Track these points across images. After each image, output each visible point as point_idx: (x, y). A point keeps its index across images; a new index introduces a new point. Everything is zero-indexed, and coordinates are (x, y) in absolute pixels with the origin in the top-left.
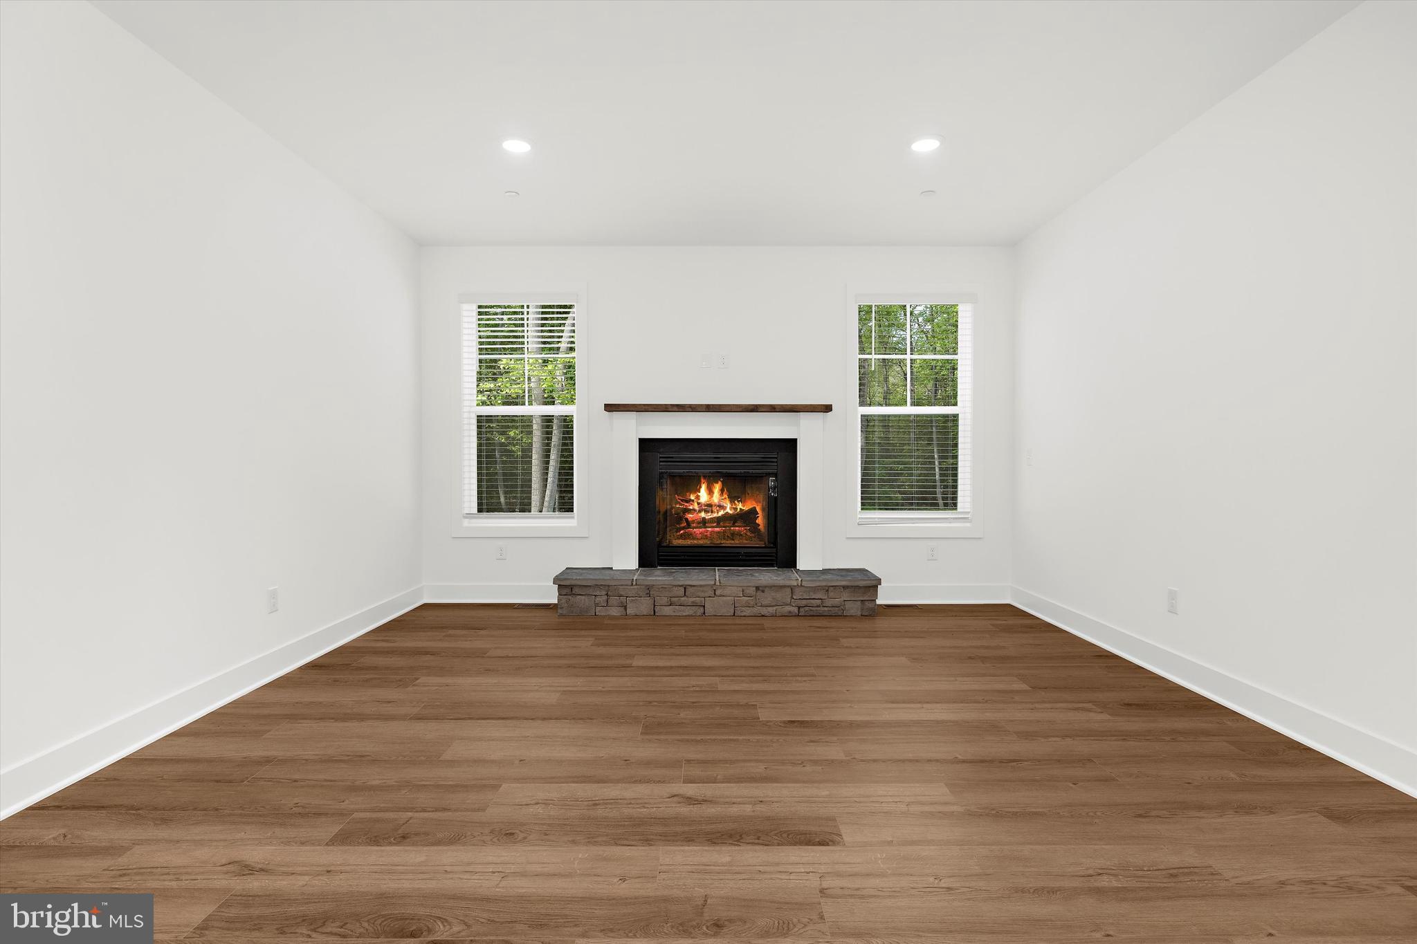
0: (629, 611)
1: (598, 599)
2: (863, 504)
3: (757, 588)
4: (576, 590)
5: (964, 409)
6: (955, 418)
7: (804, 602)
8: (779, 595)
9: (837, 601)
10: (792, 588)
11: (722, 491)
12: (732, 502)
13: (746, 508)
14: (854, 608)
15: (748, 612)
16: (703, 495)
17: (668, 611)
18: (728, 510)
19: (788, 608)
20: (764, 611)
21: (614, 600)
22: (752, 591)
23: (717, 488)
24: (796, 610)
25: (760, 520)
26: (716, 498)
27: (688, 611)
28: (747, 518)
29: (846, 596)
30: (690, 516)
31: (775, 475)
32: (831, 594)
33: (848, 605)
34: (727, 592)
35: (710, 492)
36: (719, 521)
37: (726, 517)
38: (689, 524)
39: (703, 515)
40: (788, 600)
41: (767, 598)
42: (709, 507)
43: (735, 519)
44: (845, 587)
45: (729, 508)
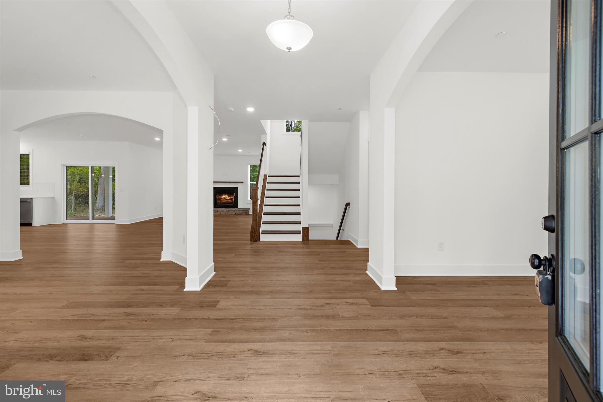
2: (250, 198)
8: (233, 211)
9: (241, 212)
10: (236, 211)
12: (229, 197)
13: (231, 198)
14: (244, 213)
16: (224, 196)
20: (230, 214)
23: (226, 195)
24: (235, 214)
25: (233, 200)
26: (226, 197)
27: (218, 214)
28: (231, 200)
29: (243, 212)
31: (235, 193)
33: (243, 213)
34: (224, 211)
35: (225, 196)
37: (227, 199)
38: (221, 200)
39: (224, 199)
41: (230, 212)
43: (229, 199)
44: (243, 210)
45: (228, 198)
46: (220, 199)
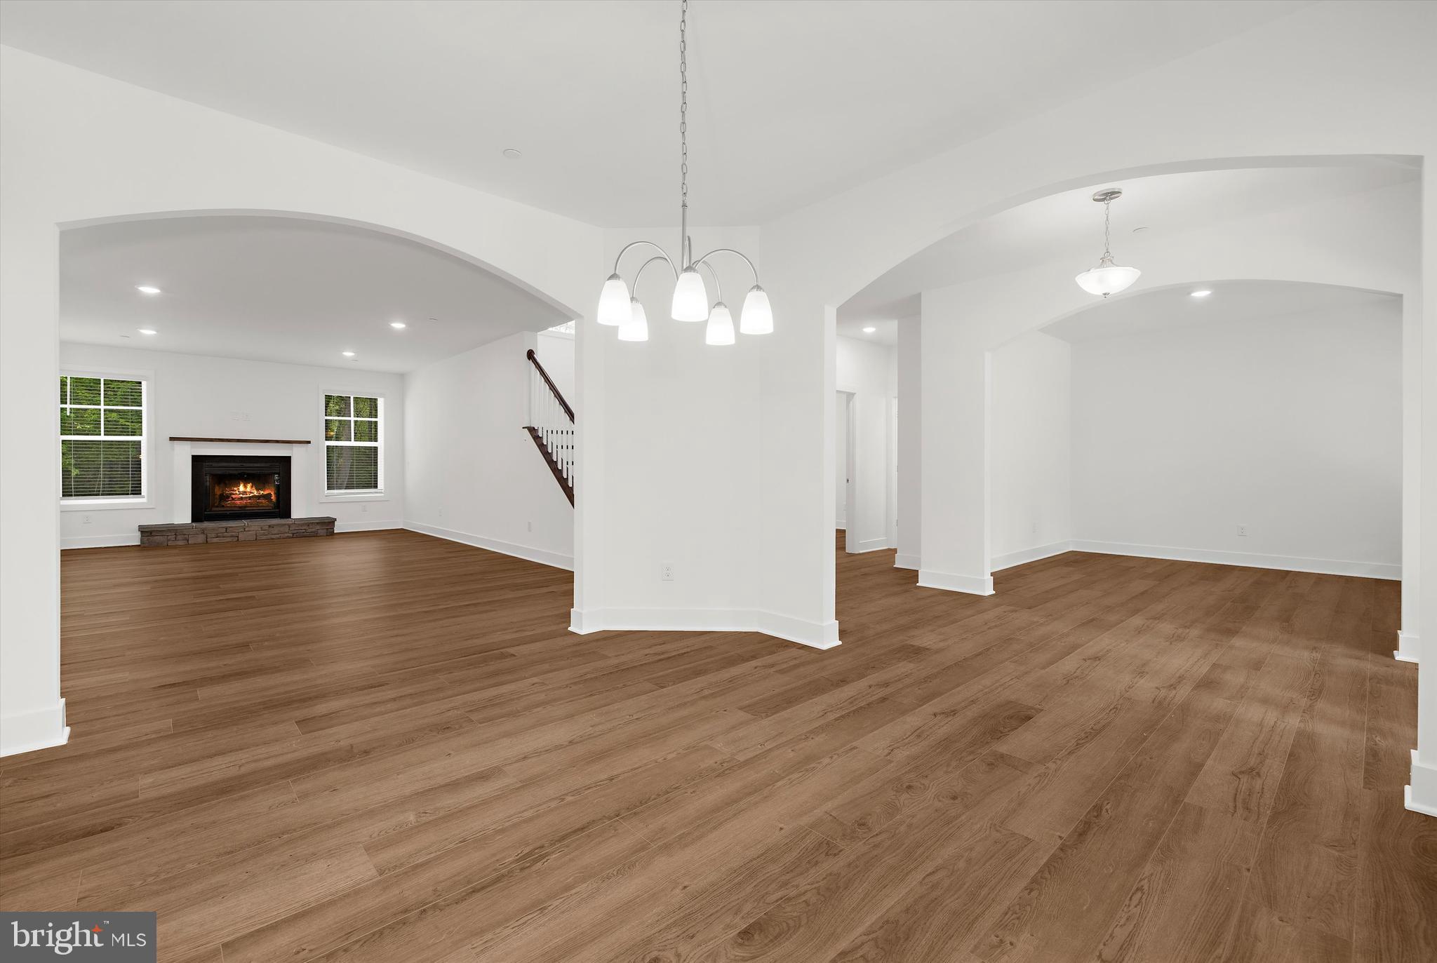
0: (190, 542)
1: (169, 537)
2: (328, 487)
3: (270, 526)
4: (153, 534)
5: (380, 444)
6: (376, 449)
7: (296, 531)
8: (282, 529)
9: (313, 530)
10: (289, 526)
11: (252, 487)
12: (257, 490)
13: (265, 493)
14: (322, 532)
15: (264, 537)
16: (242, 488)
17: (216, 540)
18: (255, 494)
19: (286, 535)
20: (273, 537)
21: (179, 537)
22: (267, 528)
23: (249, 486)
24: (291, 535)
25: (273, 497)
26: (249, 489)
27: (229, 539)
28: (268, 497)
29: (318, 527)
30: (233, 496)
31: (279, 474)
32: (311, 526)
33: (319, 531)
34: (251, 529)
35: (245, 487)
36: (250, 498)
37: (254, 497)
38: (233, 499)
39: (241, 495)
40: (287, 531)
41: (275, 530)
42: (245, 493)
43: (259, 497)
44: (318, 523)
45: (256, 493)
46: (224, 497)
